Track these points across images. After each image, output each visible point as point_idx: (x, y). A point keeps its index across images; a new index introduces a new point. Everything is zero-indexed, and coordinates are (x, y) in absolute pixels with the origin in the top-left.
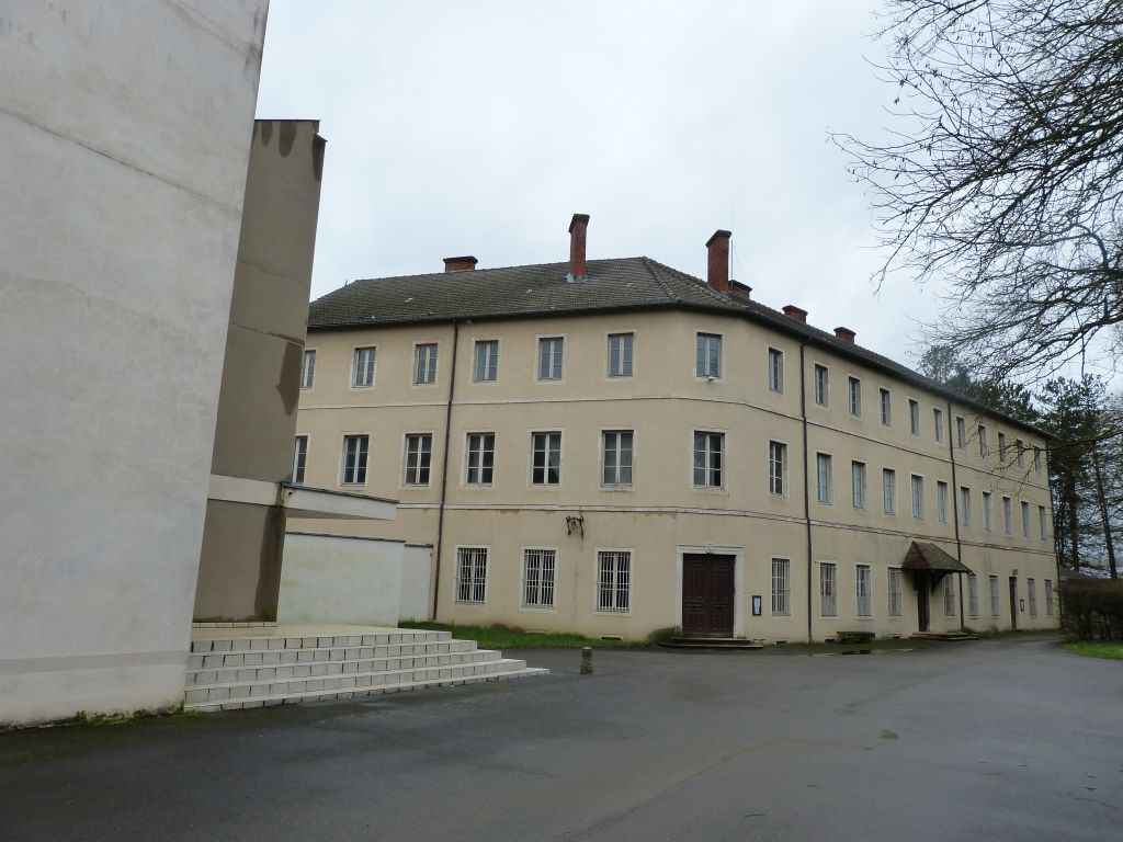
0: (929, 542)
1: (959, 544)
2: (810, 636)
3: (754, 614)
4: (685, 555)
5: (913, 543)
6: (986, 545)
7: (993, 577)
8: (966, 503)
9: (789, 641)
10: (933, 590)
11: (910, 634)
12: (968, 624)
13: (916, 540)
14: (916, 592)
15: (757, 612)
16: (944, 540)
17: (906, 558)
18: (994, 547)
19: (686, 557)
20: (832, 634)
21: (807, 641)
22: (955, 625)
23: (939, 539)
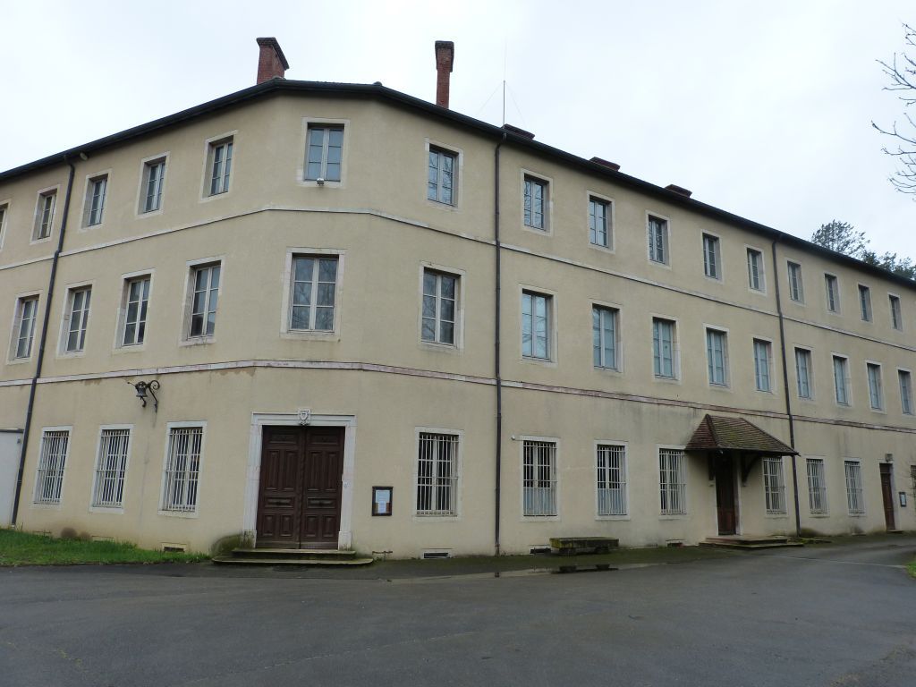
0: (736, 416)
1: (791, 420)
2: (498, 546)
3: (375, 514)
4: (265, 427)
5: (708, 418)
6: (838, 423)
7: (852, 465)
8: (806, 370)
9: (451, 554)
10: (744, 480)
11: (703, 540)
12: (808, 522)
13: (711, 413)
14: (713, 483)
15: (382, 509)
16: (765, 414)
17: (694, 436)
18: (851, 424)
19: (268, 431)
20: (544, 542)
21: (492, 552)
22: (786, 526)
23: (754, 413)
